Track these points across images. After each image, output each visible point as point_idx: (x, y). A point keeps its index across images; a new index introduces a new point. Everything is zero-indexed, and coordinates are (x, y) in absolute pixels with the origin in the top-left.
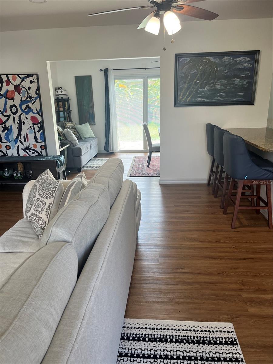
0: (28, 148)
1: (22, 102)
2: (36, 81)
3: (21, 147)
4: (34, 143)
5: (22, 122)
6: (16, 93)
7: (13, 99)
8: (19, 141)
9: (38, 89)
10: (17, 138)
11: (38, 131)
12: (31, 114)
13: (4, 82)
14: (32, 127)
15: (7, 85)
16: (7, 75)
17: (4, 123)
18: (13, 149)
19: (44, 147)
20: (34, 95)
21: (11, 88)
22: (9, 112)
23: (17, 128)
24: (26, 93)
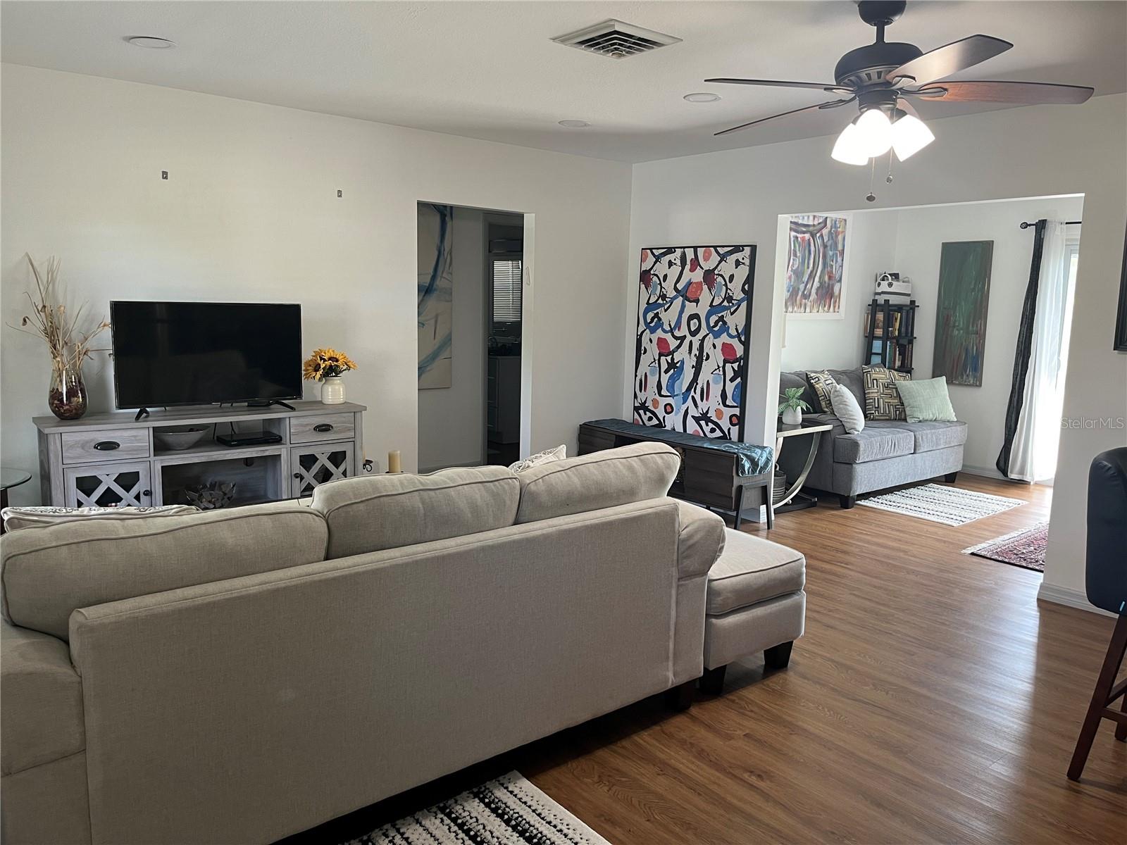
0: (705, 417)
1: (713, 309)
2: (747, 261)
3: (693, 412)
4: (719, 407)
5: (705, 354)
6: (705, 287)
7: (697, 301)
8: (690, 397)
9: (750, 280)
10: (689, 389)
11: (732, 380)
12: (724, 338)
13: (688, 262)
14: (721, 369)
15: (692, 270)
16: (695, 248)
17: (672, 353)
18: (676, 414)
19: (739, 421)
20: (738, 295)
21: (698, 276)
22: (684, 331)
23: (693, 366)
24: (724, 288)
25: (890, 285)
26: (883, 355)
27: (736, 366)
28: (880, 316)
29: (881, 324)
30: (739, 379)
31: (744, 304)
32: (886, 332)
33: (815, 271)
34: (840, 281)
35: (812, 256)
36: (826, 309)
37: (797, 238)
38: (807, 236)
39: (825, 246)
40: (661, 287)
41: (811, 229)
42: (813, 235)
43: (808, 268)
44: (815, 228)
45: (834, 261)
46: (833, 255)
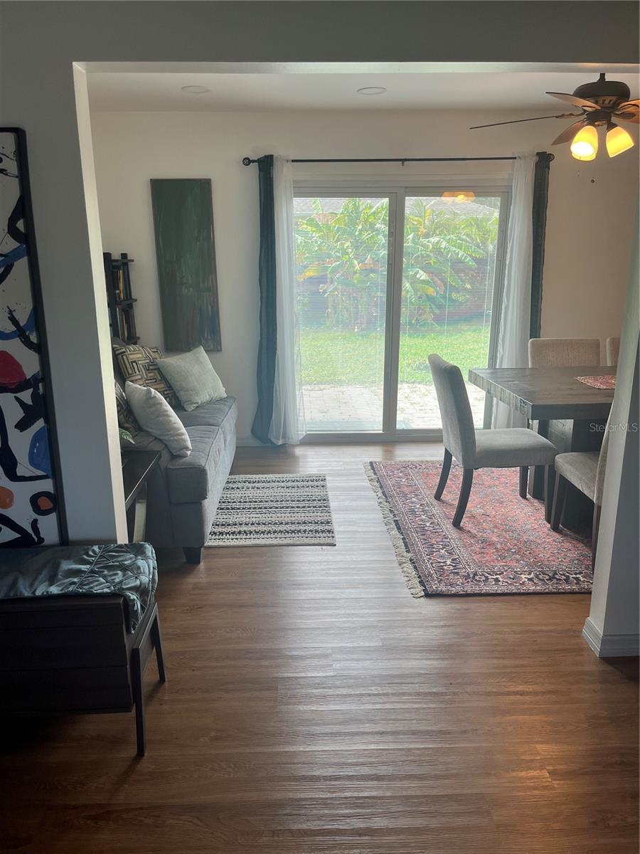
2: (11, 166)
11: (22, 426)
26: (114, 325)
27: (26, 396)
30: (40, 424)
31: (21, 266)
32: (113, 295)
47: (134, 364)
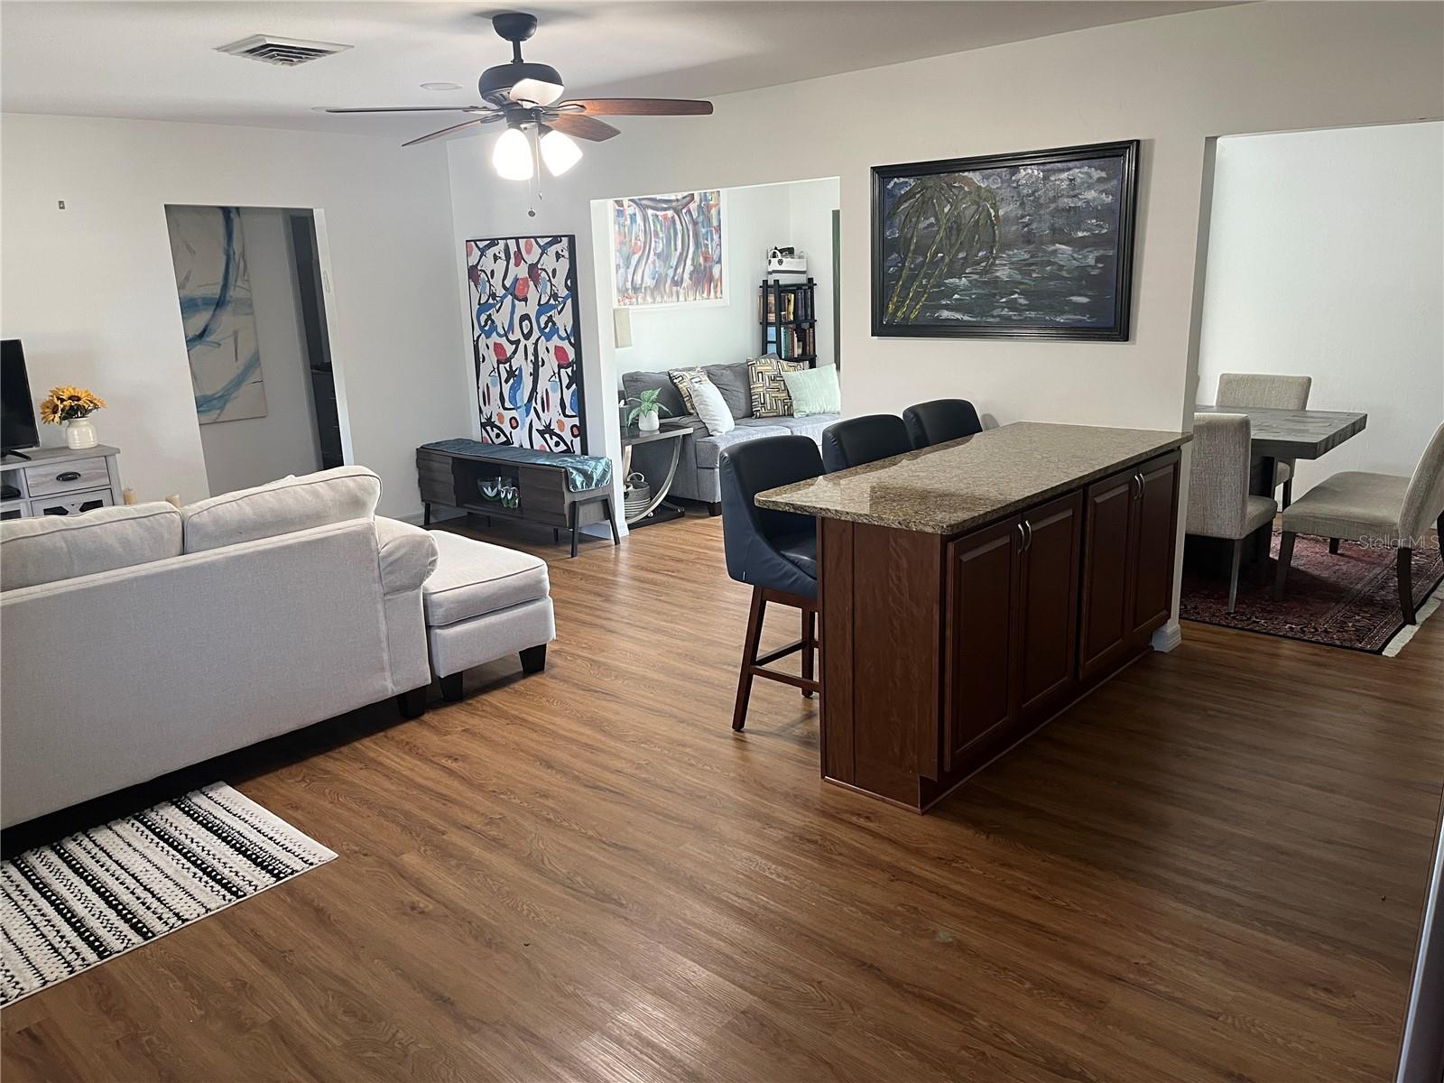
0: (547, 431)
1: (543, 309)
2: (566, 254)
3: (537, 425)
4: (560, 418)
5: (540, 359)
6: (531, 283)
7: (525, 300)
8: (532, 409)
9: (572, 274)
10: (530, 400)
11: (568, 387)
12: (555, 341)
13: (512, 256)
14: (557, 375)
15: (517, 265)
16: (517, 239)
17: (509, 360)
18: (522, 429)
19: (581, 430)
20: (563, 292)
21: (522, 271)
22: (517, 335)
23: (531, 374)
24: (549, 284)
25: (780, 262)
26: (778, 342)
27: (569, 370)
28: (772, 299)
29: (773, 309)
30: (574, 386)
31: (569, 302)
32: (779, 316)
33: (685, 254)
34: (719, 261)
35: (680, 236)
36: (705, 295)
37: (657, 216)
38: (670, 213)
39: (695, 223)
40: (490, 285)
41: (674, 204)
42: (678, 212)
43: (676, 250)
44: (680, 203)
45: (709, 240)
46: (707, 232)
47: (760, 375)
